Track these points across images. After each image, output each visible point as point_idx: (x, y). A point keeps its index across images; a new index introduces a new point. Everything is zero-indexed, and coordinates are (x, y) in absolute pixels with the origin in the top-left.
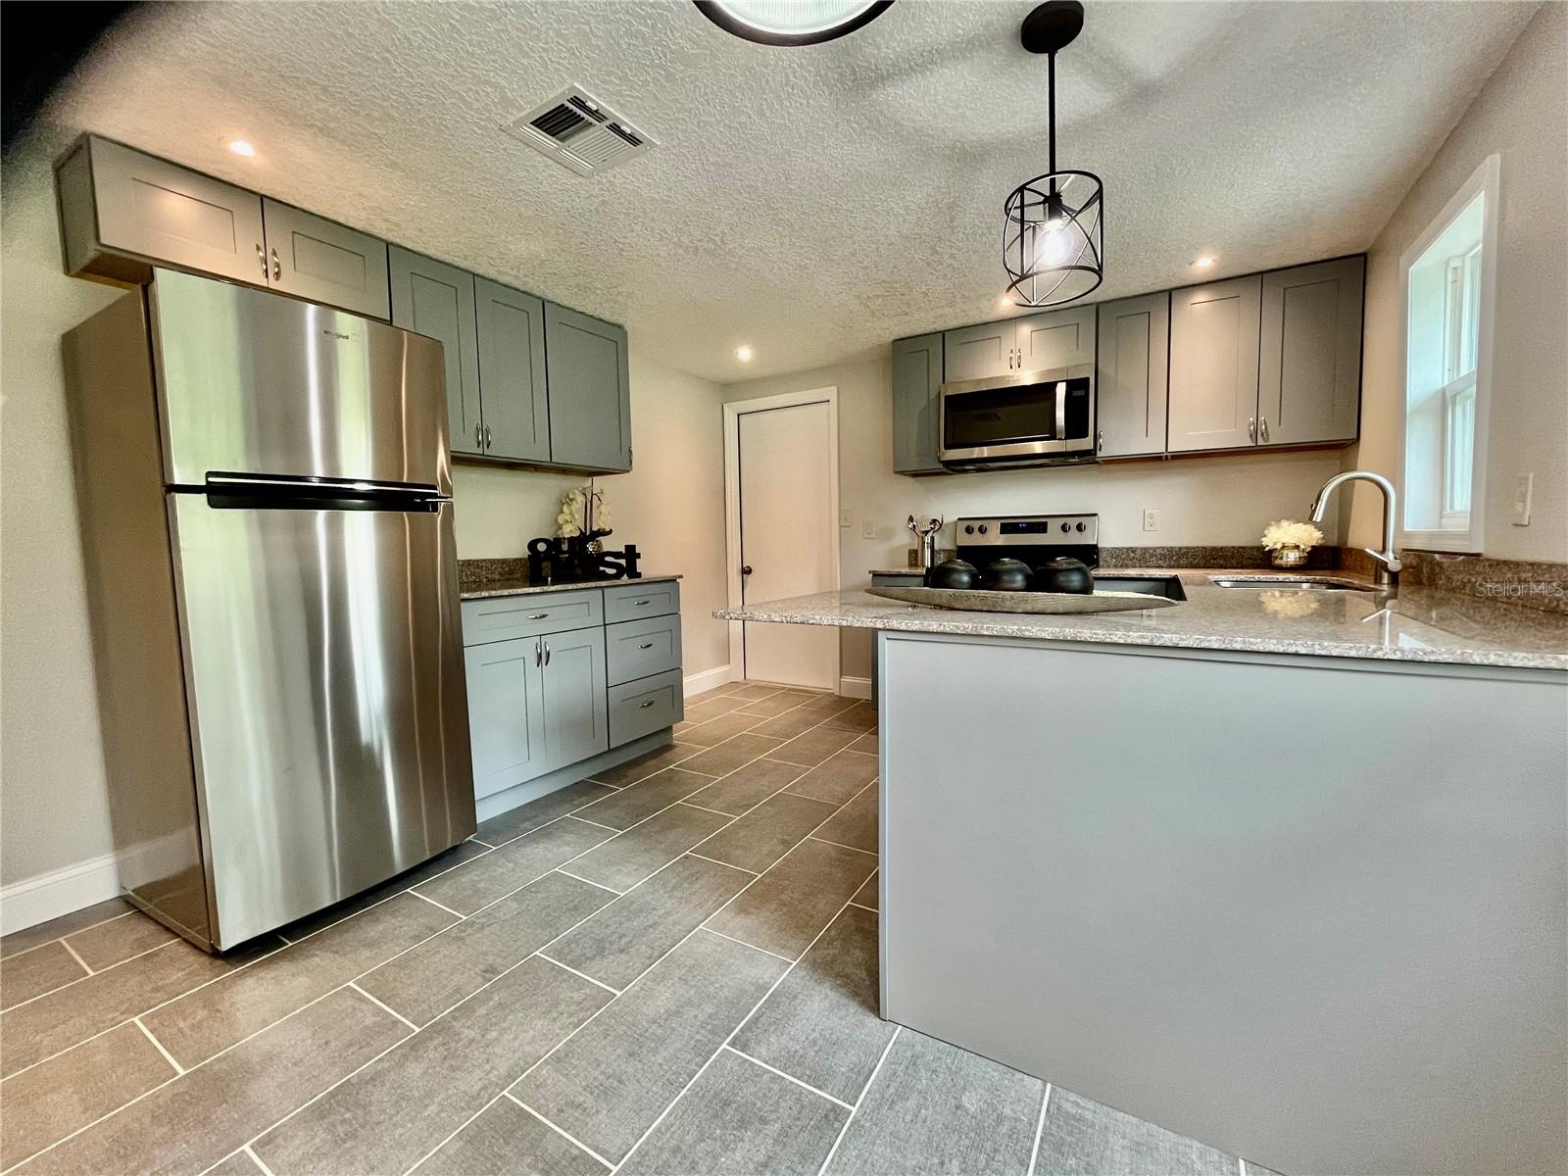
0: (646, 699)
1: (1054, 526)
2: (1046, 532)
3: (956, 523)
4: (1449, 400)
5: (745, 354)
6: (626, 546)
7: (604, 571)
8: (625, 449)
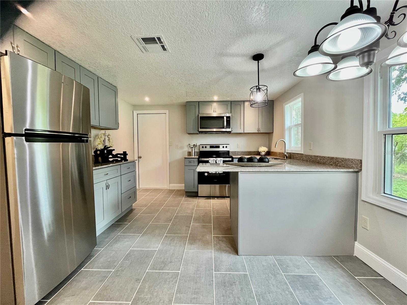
0: (129, 196)
1: (221, 146)
2: (219, 148)
3: (199, 146)
4: (291, 128)
5: (147, 99)
6: (123, 152)
7: (117, 159)
8: (117, 123)
